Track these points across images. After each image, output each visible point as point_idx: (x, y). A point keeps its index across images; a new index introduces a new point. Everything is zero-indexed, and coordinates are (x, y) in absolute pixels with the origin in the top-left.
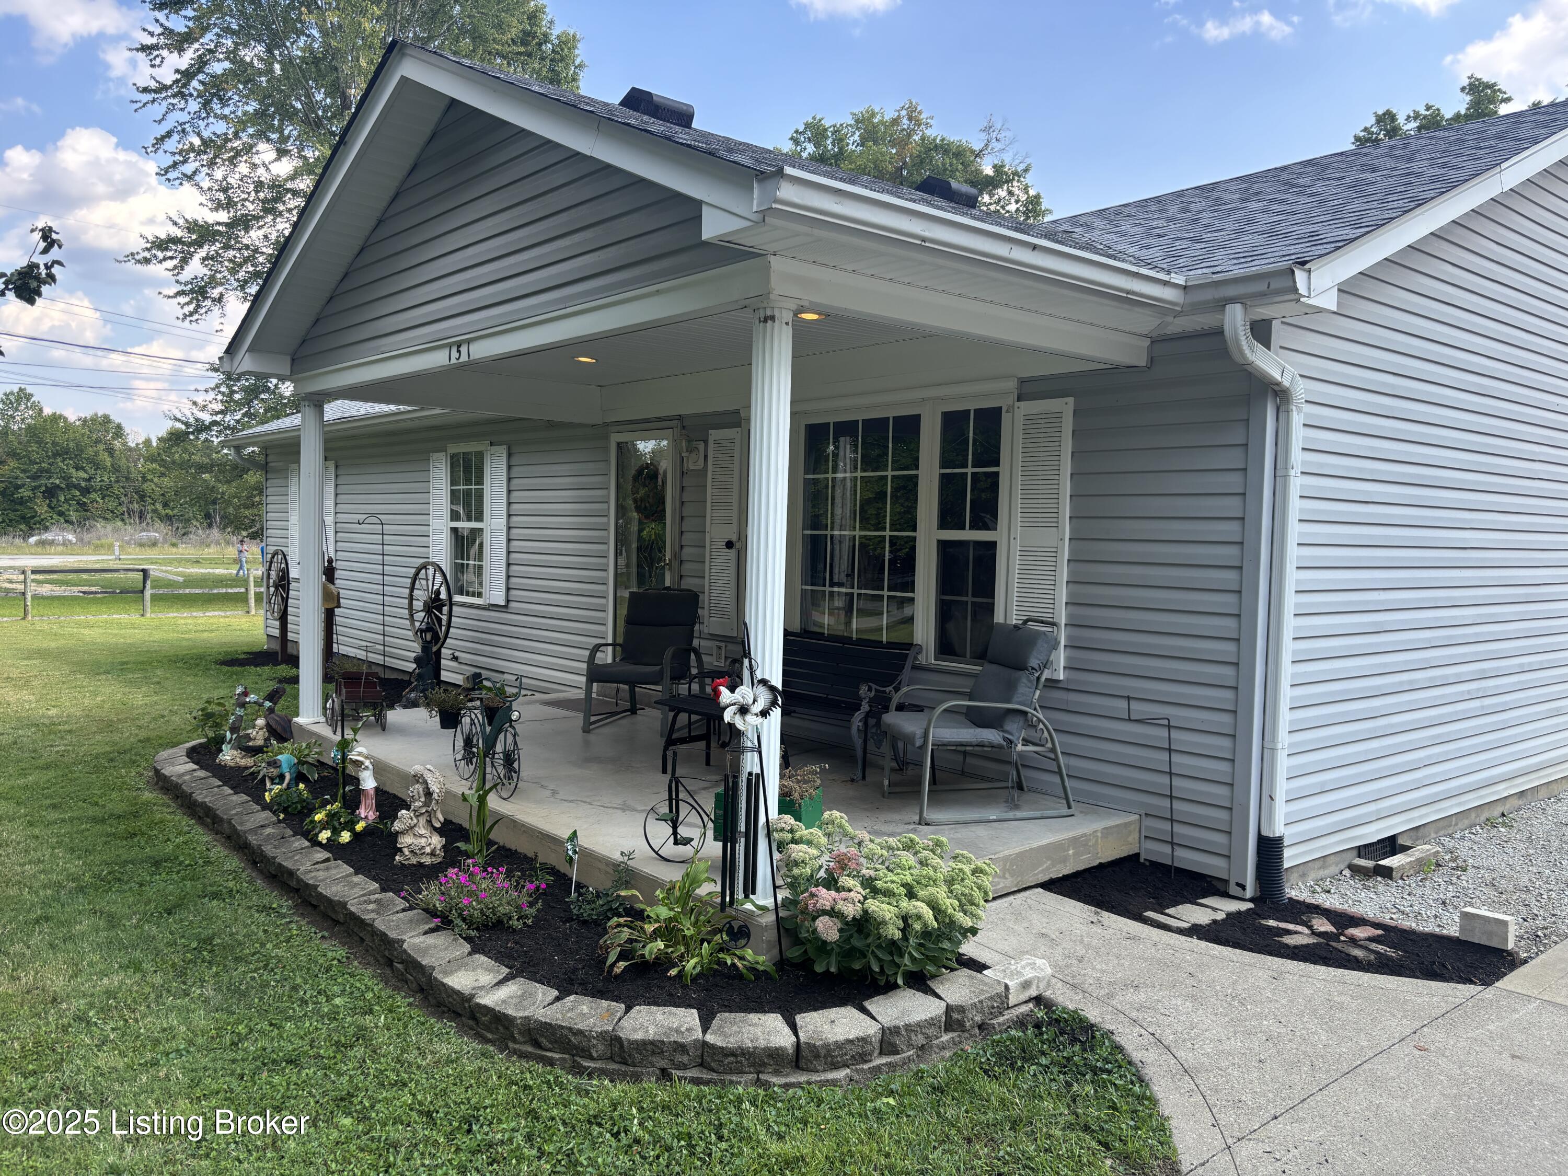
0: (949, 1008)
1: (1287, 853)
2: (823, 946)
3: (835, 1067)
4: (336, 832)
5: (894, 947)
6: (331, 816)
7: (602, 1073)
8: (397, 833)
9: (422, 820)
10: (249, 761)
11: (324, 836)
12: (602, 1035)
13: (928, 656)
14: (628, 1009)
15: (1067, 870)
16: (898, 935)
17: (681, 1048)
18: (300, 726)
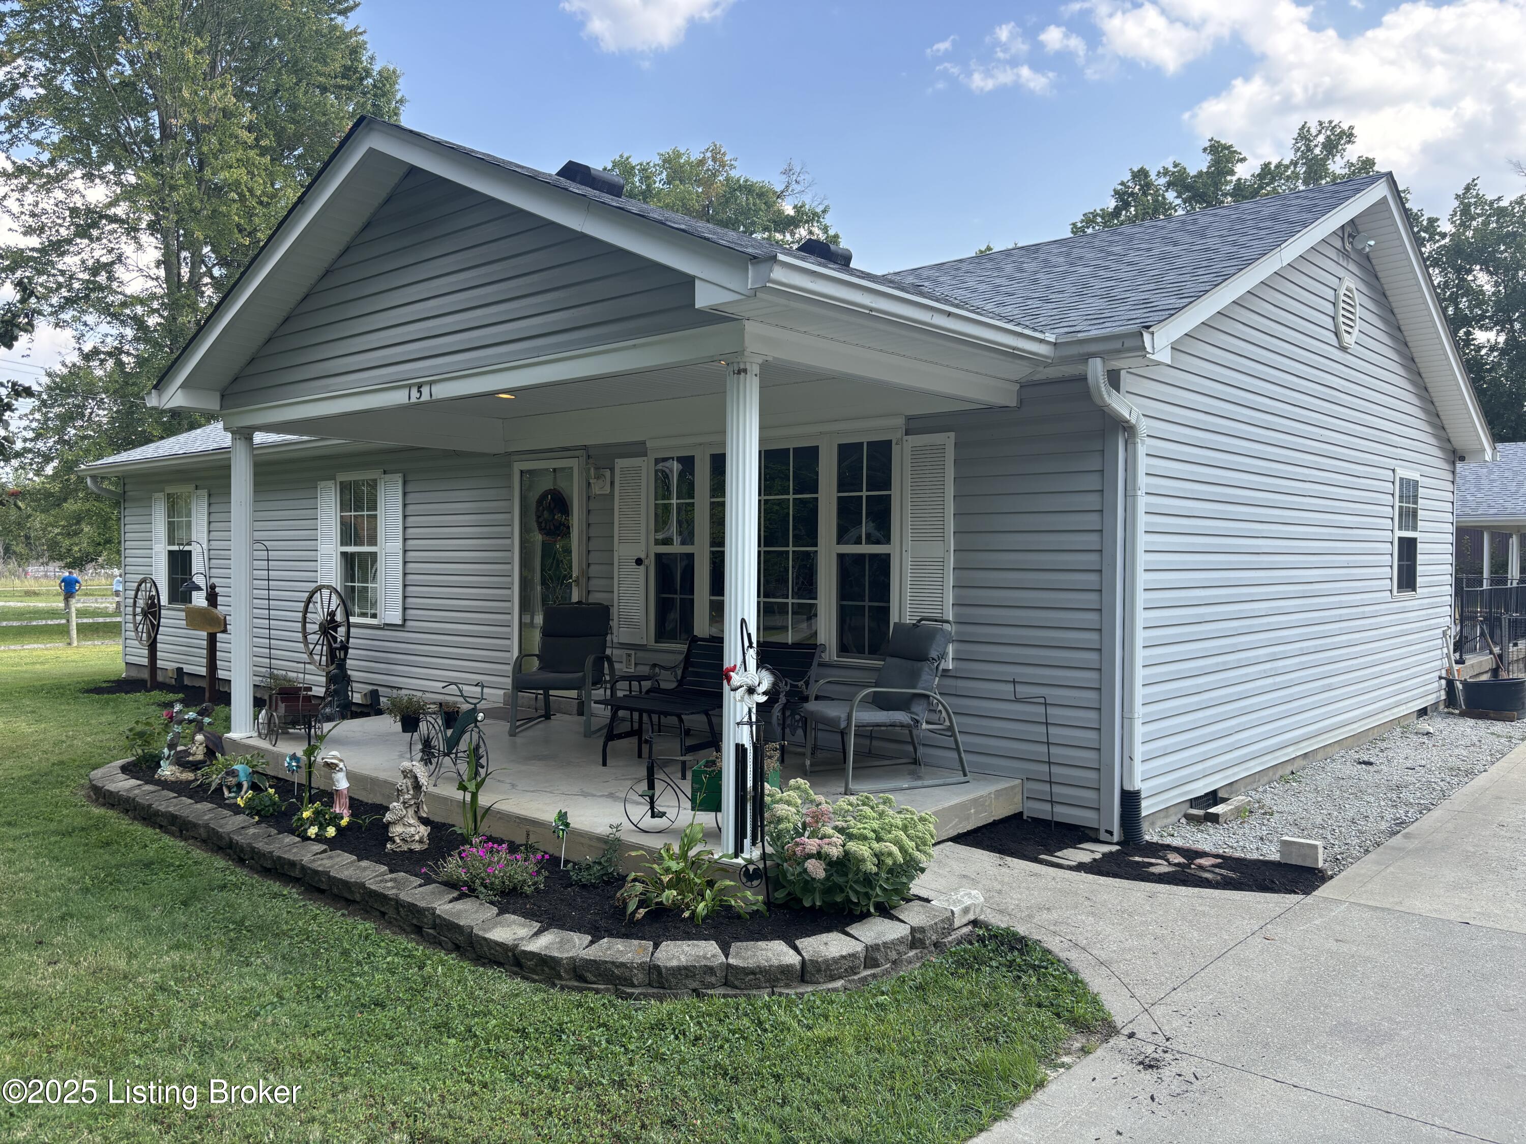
0: (913, 930)
1: (1144, 804)
2: (808, 883)
3: (833, 978)
4: (322, 828)
5: (868, 880)
6: (317, 813)
7: (646, 996)
8: (389, 823)
9: (411, 812)
10: (190, 776)
11: (313, 831)
12: (641, 965)
13: (831, 653)
14: (656, 946)
15: (970, 827)
16: (875, 869)
17: (710, 970)
18: (233, 741)
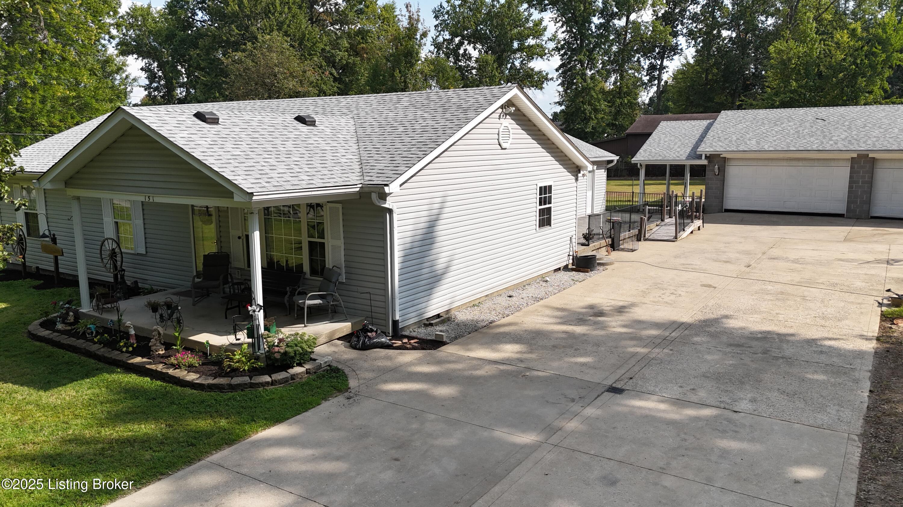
0: (307, 369)
2: (277, 360)
4: (127, 348)
5: (293, 358)
6: (125, 343)
8: (151, 346)
9: (158, 342)
11: (124, 349)
12: (227, 384)
14: (232, 379)
15: (344, 335)
18: (83, 313)
